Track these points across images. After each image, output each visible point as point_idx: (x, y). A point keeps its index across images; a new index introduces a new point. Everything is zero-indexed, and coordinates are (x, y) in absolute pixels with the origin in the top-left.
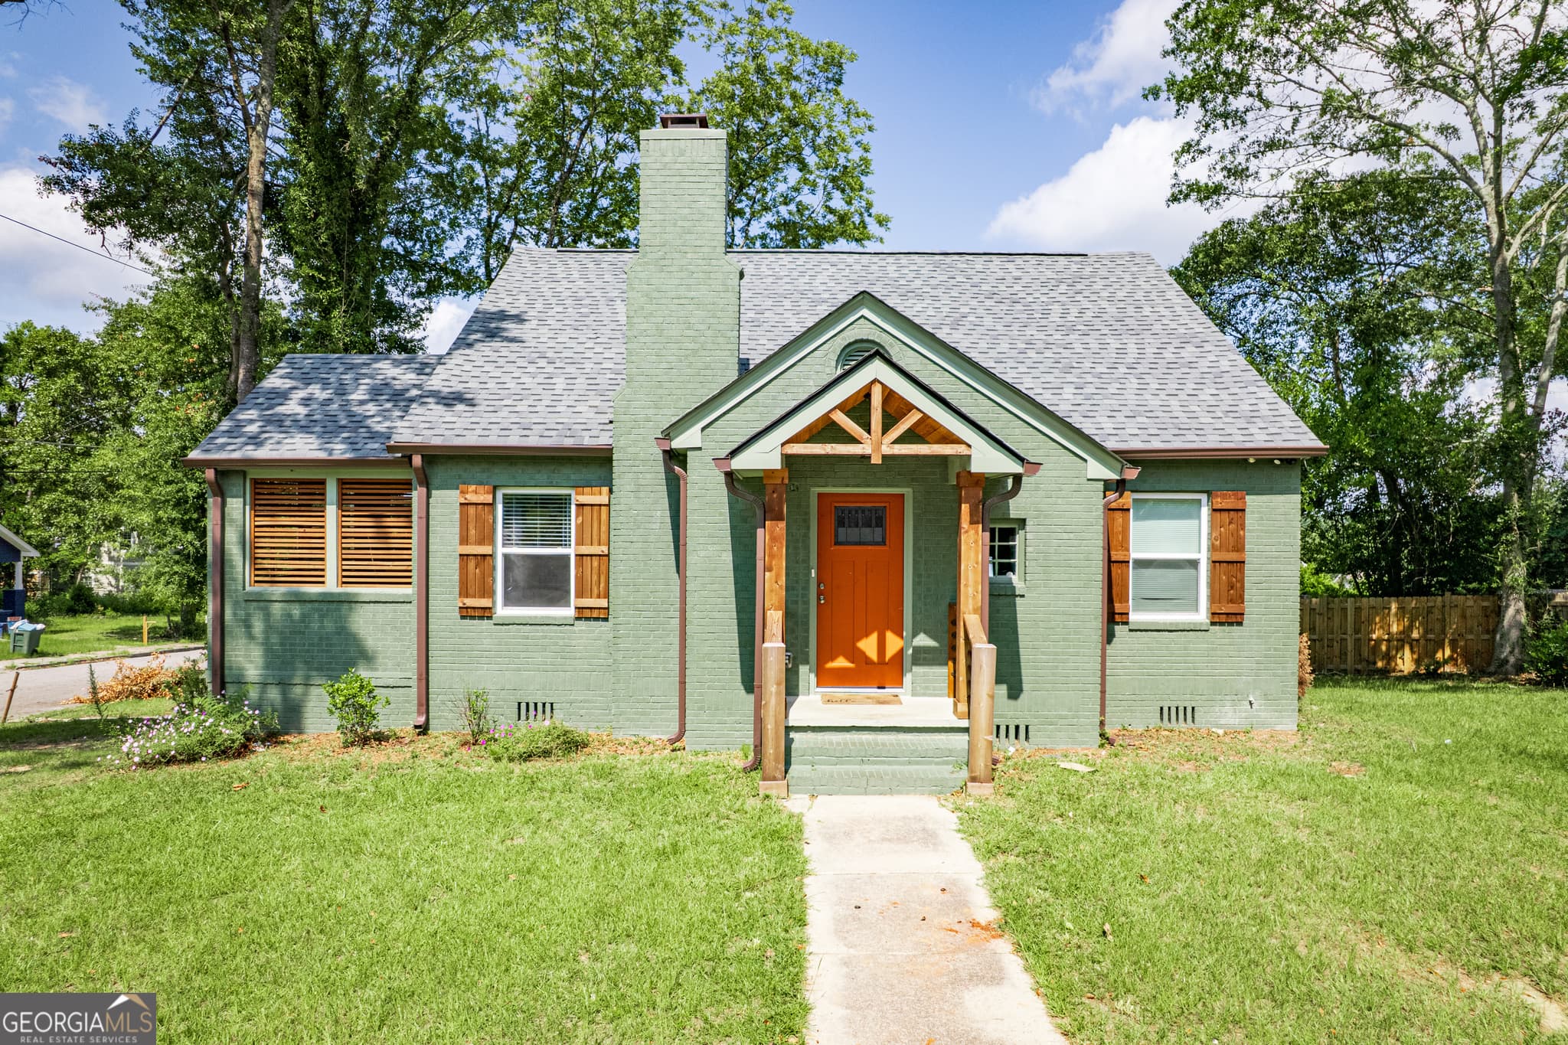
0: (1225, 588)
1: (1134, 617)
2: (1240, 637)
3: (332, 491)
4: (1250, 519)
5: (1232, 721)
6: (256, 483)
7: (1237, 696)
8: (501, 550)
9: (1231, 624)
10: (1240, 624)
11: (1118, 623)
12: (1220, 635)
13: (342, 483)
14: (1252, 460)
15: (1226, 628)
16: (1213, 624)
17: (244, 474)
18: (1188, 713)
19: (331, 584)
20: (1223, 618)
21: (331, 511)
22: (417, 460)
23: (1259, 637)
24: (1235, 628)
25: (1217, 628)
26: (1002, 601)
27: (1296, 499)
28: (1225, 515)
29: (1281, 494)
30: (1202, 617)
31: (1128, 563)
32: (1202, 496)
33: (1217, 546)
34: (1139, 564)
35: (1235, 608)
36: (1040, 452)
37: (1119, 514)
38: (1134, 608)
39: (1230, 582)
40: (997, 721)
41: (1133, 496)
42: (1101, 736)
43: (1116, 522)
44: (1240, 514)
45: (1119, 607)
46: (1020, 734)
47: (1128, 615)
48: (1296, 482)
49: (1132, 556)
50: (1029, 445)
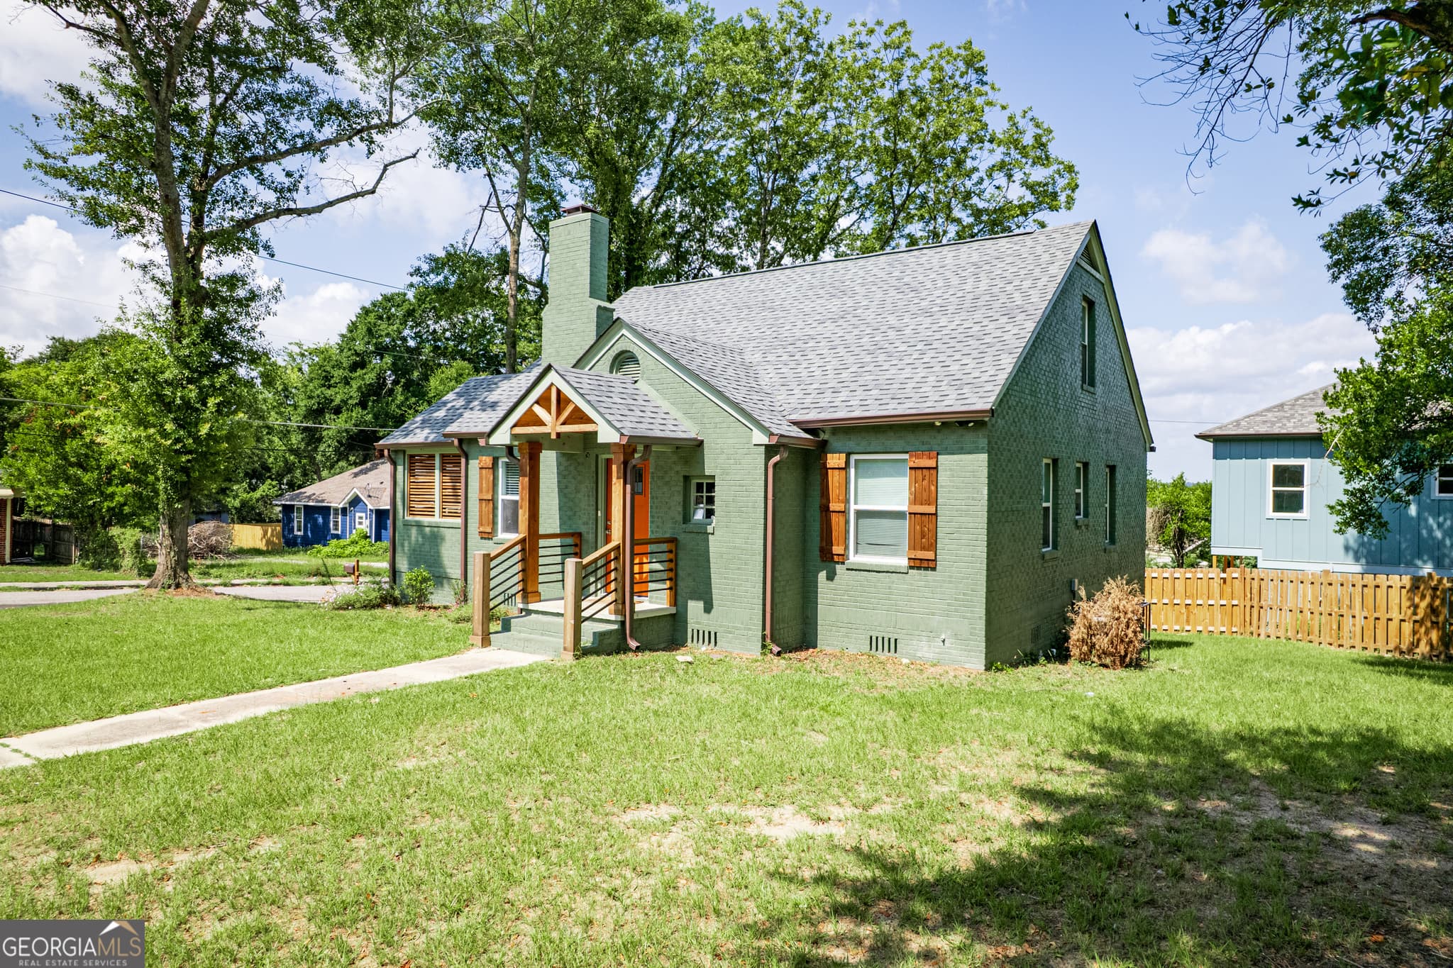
0: (918, 536)
1: (854, 559)
2: (934, 581)
3: (437, 462)
4: (943, 478)
5: (927, 655)
6: (412, 457)
7: (932, 633)
8: (502, 497)
9: (926, 569)
10: (934, 569)
11: (837, 563)
12: (917, 577)
13: (443, 456)
14: (938, 424)
15: (922, 572)
16: (911, 568)
17: (404, 452)
18: (893, 645)
19: (437, 519)
20: (917, 564)
21: (437, 472)
22: (456, 442)
23: (950, 582)
24: (930, 572)
25: (915, 571)
26: (701, 537)
27: (984, 457)
28: (919, 472)
29: (970, 453)
30: (903, 562)
31: (844, 513)
32: (906, 456)
33: (915, 500)
34: (860, 514)
35: (929, 555)
36: (724, 425)
37: (836, 472)
38: (856, 552)
39: (922, 532)
40: (696, 627)
41: (853, 458)
42: (764, 647)
43: (834, 479)
44: (933, 472)
45: (837, 549)
46: (712, 638)
47: (844, 556)
48: (983, 442)
49: (853, 507)
50: (717, 420)
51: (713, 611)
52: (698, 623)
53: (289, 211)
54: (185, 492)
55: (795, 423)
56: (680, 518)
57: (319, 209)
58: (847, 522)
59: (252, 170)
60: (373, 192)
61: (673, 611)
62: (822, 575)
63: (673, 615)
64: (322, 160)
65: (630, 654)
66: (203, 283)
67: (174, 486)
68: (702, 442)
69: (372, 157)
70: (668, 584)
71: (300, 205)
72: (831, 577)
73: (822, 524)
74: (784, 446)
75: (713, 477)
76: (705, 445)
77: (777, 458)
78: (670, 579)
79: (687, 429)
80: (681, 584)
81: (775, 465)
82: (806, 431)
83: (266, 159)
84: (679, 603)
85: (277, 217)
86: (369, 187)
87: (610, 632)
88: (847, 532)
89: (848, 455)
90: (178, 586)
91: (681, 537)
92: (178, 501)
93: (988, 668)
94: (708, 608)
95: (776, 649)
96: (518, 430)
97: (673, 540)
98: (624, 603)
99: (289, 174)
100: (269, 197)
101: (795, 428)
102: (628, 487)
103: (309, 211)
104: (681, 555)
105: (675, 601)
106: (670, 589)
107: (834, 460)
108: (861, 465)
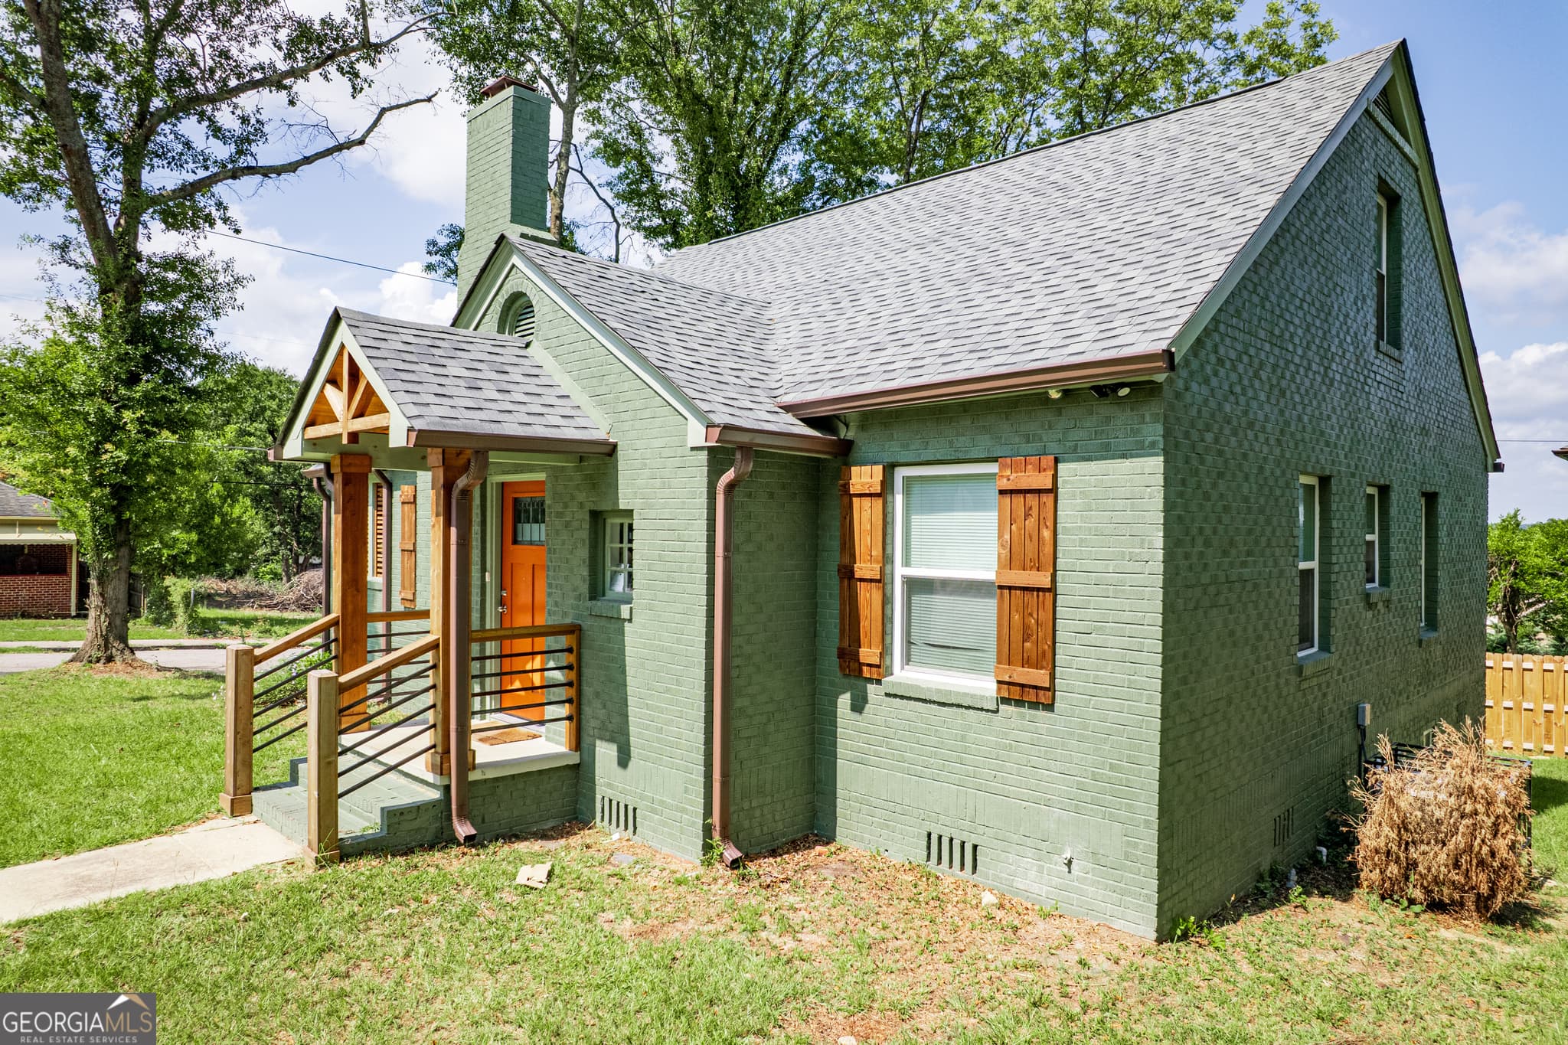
0: (1017, 636)
1: (902, 675)
2: (1050, 733)
3: (371, 494)
4: (1068, 511)
5: (1035, 888)
7: (1045, 843)
9: (1034, 705)
10: (1050, 707)
11: (870, 680)
12: (1015, 722)
14: (1054, 394)
15: (1025, 711)
16: (1005, 701)
18: (970, 856)
19: (370, 578)
20: (1016, 694)
23: (1082, 739)
24: (1041, 714)
25: (1010, 710)
26: (613, 626)
27: (1155, 464)
28: (1019, 500)
29: (1124, 456)
30: (985, 686)
31: (882, 581)
32: (992, 468)
33: (1012, 559)
34: (915, 586)
35: (1040, 677)
36: (647, 413)
37: (867, 501)
38: (908, 659)
39: (1025, 627)
40: (609, 793)
41: (901, 473)
42: (707, 848)
43: (865, 514)
44: (1048, 499)
45: (868, 654)
46: (628, 818)
47: (882, 668)
48: (1154, 432)
49: (900, 571)
50: (638, 404)
51: (630, 764)
52: (609, 786)
53: (251, 170)
54: (121, 537)
55: (788, 408)
56: (585, 589)
57: (292, 167)
58: (887, 601)
59: (202, 116)
60: (361, 142)
61: (575, 759)
62: (844, 701)
63: (576, 767)
64: (292, 103)
65: (455, 851)
66: (143, 268)
67: (105, 529)
68: (615, 446)
69: (359, 96)
70: (563, 711)
71: (264, 161)
72: (858, 706)
73: (842, 604)
74: (746, 450)
75: (629, 513)
76: (620, 453)
77: (730, 475)
78: (569, 701)
79: (594, 425)
80: (587, 710)
81: (731, 487)
82: (809, 422)
83: (212, 99)
84: (584, 745)
85: (234, 177)
86: (357, 136)
87: (418, 809)
88: (886, 620)
89: (889, 469)
90: (110, 659)
91: (587, 624)
92: (109, 549)
93: (1164, 936)
94: (624, 760)
95: (732, 853)
96: (313, 432)
97: (574, 630)
98: (447, 751)
99: (245, 120)
100: (221, 151)
101: (789, 418)
102: (453, 530)
103: (279, 170)
104: (587, 654)
105: (578, 742)
106: (569, 718)
107: (864, 477)
108: (916, 489)
